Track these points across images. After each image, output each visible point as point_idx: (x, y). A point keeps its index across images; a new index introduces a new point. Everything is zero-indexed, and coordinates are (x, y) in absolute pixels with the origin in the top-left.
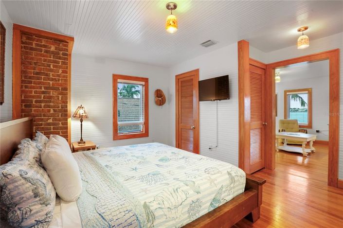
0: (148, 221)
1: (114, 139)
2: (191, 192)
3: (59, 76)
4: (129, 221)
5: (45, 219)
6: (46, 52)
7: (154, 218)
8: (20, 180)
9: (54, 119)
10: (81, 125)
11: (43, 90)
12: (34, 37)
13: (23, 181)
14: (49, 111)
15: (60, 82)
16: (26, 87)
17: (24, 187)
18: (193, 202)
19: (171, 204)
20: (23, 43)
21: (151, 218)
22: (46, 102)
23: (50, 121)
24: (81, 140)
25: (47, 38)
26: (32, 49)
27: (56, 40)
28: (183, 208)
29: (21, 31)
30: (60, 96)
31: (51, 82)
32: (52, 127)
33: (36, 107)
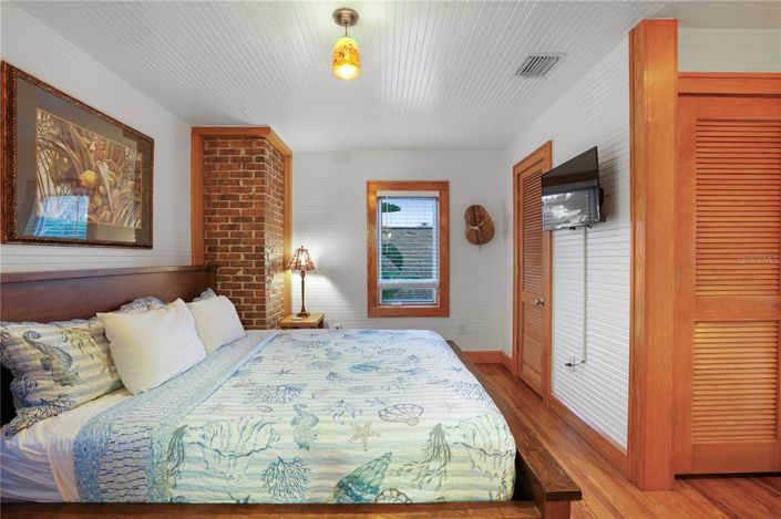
0: (168, 458)
1: (370, 315)
2: (288, 440)
3: (251, 197)
4: (137, 444)
5: (53, 402)
6: (234, 160)
7: (182, 458)
8: (22, 343)
9: (246, 271)
10: (303, 282)
11: (230, 223)
12: (218, 140)
13: (27, 345)
14: (239, 257)
15: (253, 208)
16: (210, 220)
17: (27, 353)
18: (281, 460)
19: (225, 446)
20: (205, 153)
21: (175, 455)
22: (235, 242)
23: (240, 274)
24: (303, 310)
25: (235, 137)
26: (216, 160)
27: (247, 137)
28: (249, 464)
29: (201, 136)
30: (253, 233)
31: (241, 210)
32: (242, 283)
33: (222, 251)
